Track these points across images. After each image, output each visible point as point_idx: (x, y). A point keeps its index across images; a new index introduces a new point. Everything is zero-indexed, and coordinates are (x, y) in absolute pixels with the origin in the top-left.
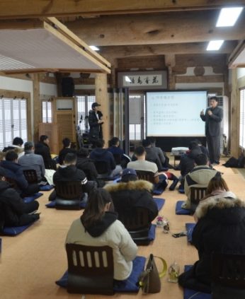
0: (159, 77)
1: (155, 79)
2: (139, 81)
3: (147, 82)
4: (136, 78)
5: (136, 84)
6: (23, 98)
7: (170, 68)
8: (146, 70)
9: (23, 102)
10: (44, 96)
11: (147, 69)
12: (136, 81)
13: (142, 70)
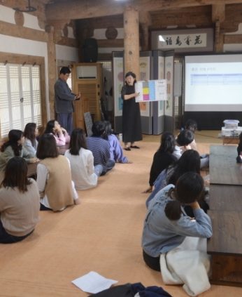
0: (204, 37)
1: (198, 39)
2: (178, 42)
3: (188, 43)
4: (174, 38)
5: (174, 46)
6: (34, 64)
7: (218, 24)
8: (186, 28)
9: (36, 70)
10: (62, 61)
11: (189, 26)
12: (174, 41)
13: (182, 28)
